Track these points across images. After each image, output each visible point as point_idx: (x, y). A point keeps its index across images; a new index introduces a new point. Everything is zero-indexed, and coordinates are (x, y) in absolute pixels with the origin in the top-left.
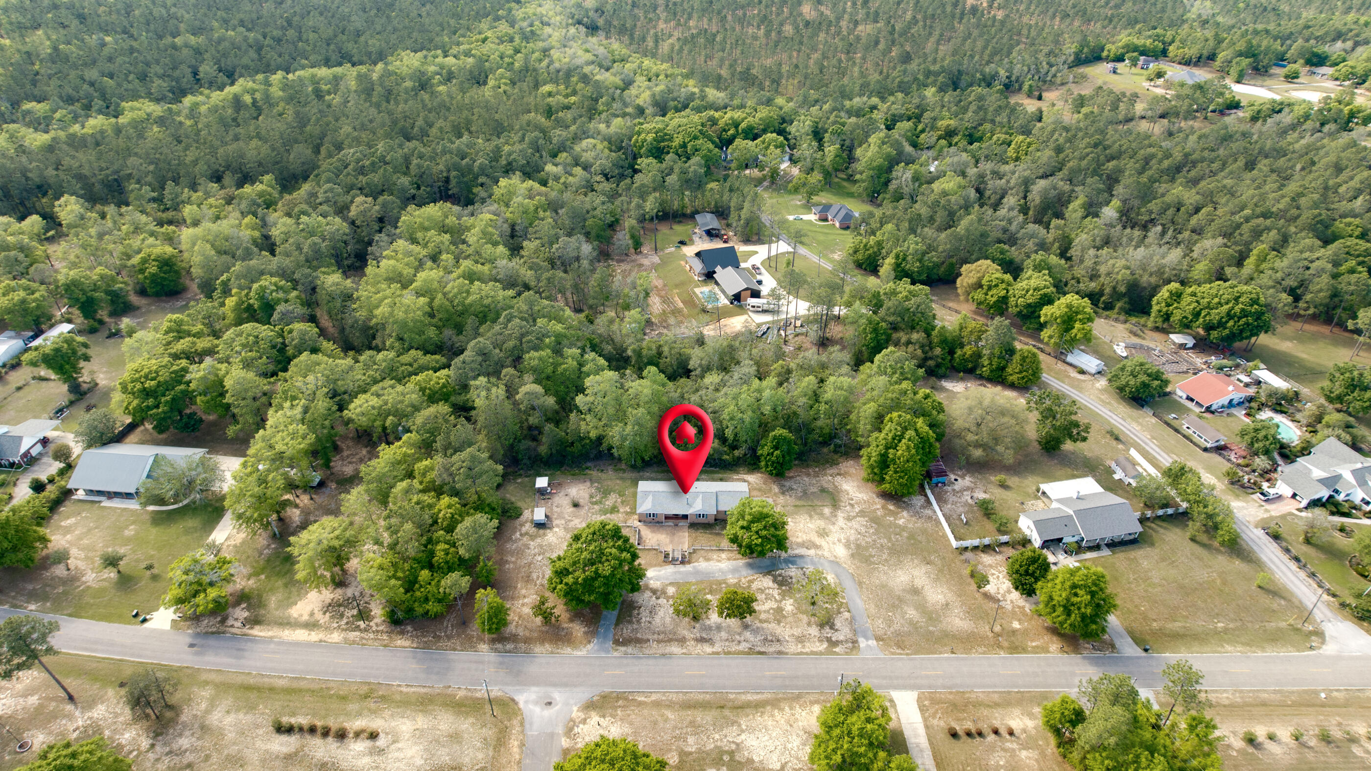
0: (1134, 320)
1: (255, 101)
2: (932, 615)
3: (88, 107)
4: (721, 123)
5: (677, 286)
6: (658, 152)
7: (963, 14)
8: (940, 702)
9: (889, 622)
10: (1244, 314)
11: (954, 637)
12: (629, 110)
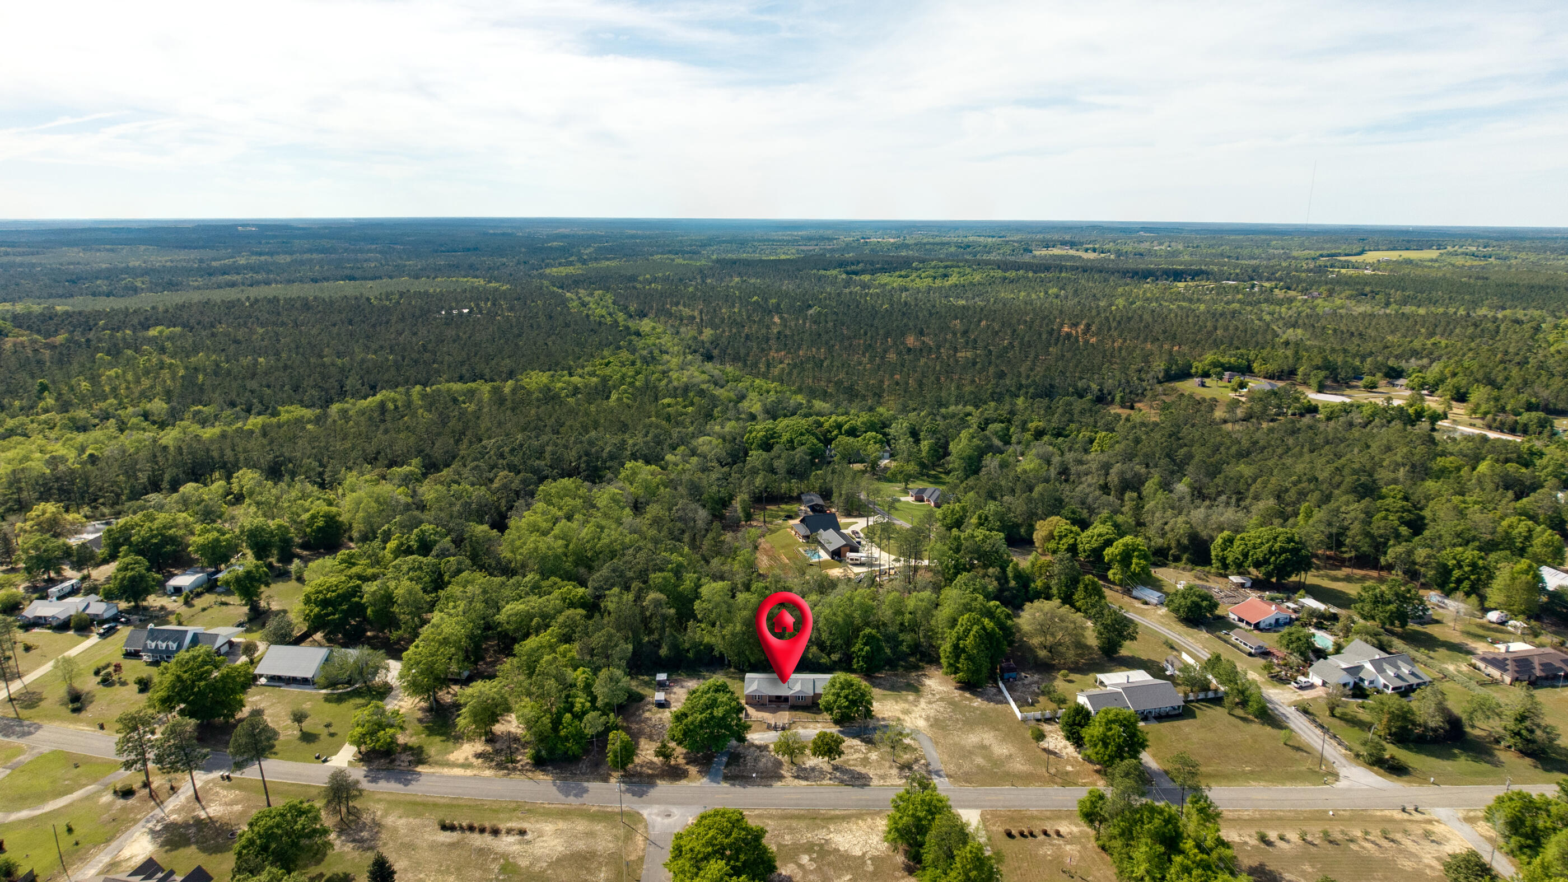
0: (1199, 568)
1: (396, 407)
2: (997, 762)
3: (249, 411)
4: (826, 425)
5: (783, 547)
6: (766, 445)
7: (1057, 340)
8: (1000, 816)
9: (960, 766)
10: (1283, 550)
11: (1015, 775)
12: (743, 416)
